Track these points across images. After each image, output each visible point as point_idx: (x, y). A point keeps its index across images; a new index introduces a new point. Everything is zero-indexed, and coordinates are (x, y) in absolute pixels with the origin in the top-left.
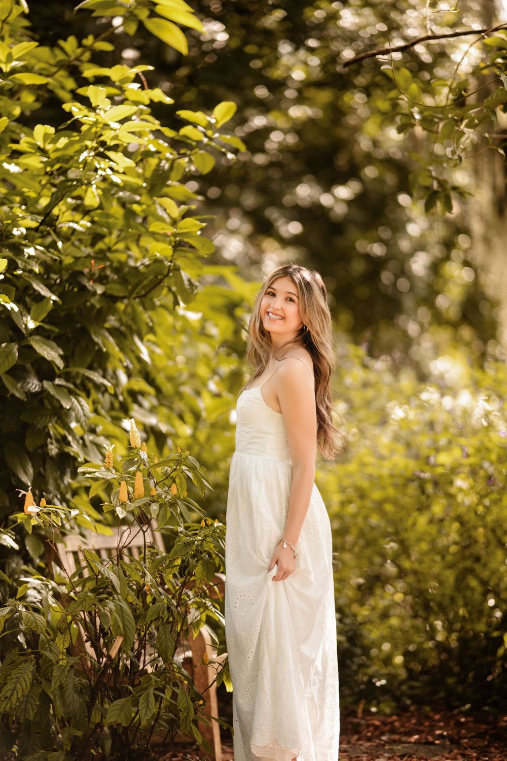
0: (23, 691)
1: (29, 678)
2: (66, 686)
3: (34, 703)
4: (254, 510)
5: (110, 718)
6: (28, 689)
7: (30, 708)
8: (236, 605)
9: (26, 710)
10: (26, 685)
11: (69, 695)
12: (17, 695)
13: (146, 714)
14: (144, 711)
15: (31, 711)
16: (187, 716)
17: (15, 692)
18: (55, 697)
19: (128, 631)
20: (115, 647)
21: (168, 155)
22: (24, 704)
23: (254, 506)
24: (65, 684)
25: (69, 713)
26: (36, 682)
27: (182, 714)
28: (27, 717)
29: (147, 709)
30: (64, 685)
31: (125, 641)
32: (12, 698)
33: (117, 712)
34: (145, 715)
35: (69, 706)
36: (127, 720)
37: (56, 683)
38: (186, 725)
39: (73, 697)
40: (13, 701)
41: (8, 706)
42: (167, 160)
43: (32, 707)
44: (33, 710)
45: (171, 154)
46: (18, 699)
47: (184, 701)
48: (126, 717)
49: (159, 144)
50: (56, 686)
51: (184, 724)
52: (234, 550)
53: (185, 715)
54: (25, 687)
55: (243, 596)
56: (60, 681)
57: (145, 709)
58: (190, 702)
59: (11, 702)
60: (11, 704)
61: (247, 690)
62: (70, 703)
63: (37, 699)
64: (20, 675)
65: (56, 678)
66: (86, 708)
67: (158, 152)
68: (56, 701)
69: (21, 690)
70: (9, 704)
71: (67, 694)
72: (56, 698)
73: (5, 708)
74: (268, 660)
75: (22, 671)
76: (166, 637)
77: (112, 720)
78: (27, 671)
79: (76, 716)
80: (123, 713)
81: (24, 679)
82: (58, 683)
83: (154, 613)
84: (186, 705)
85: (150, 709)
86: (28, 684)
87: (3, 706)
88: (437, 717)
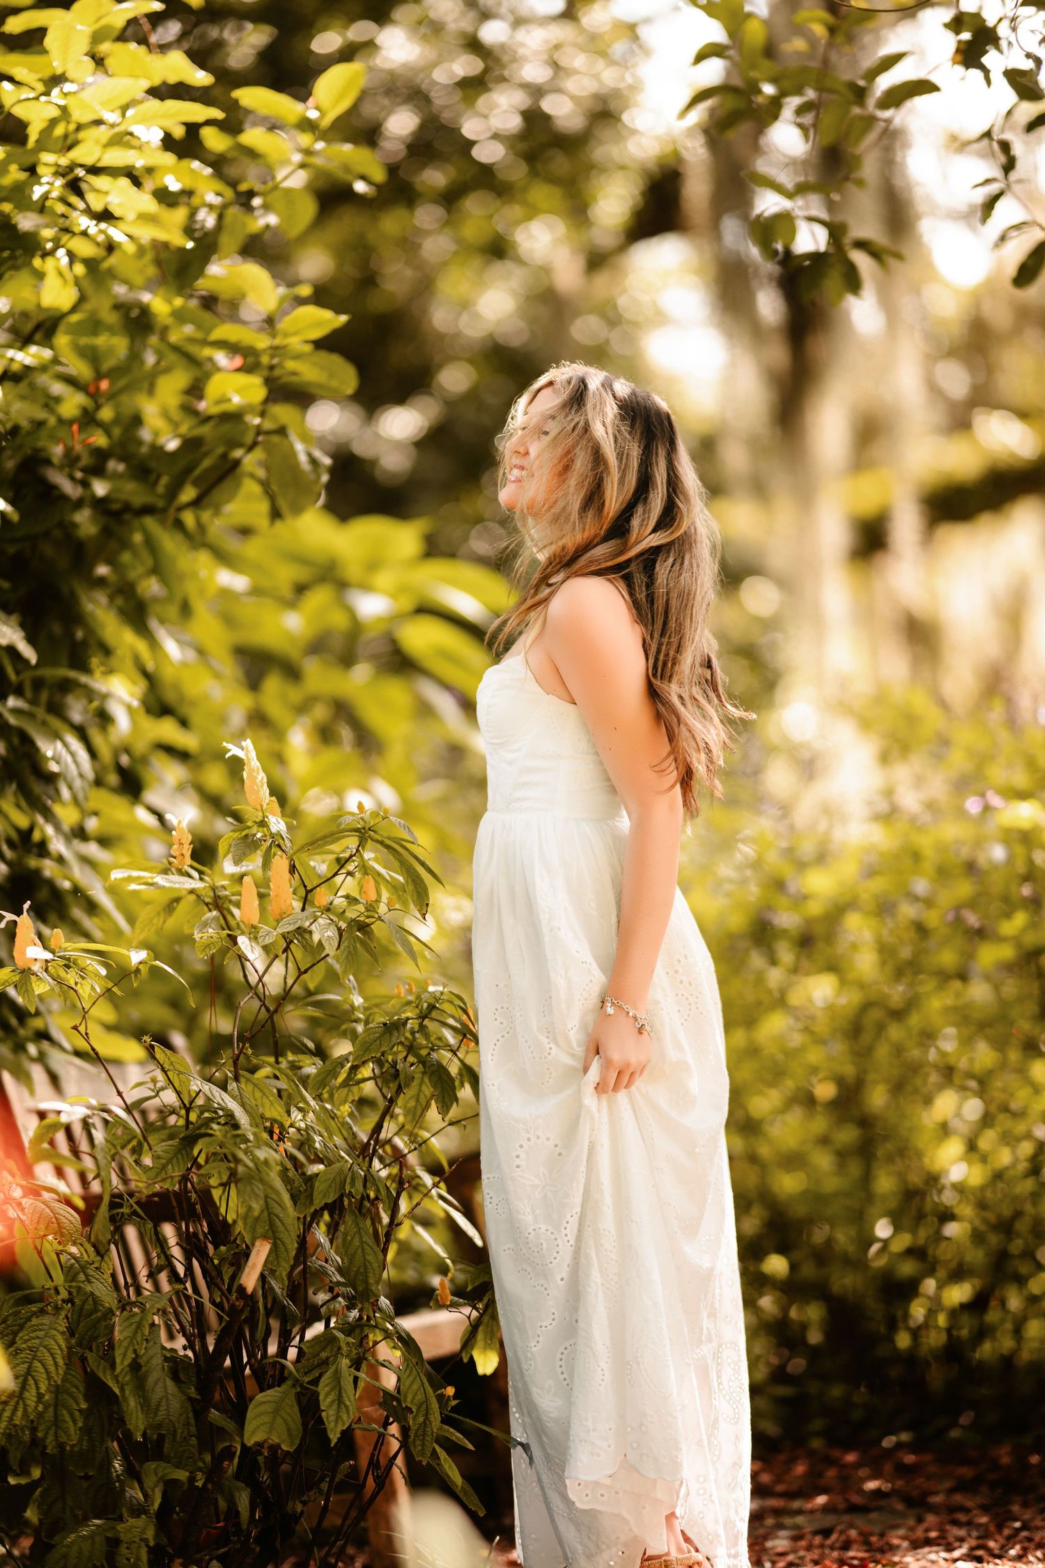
0: (49, 1378)
1: (59, 1346)
2: (148, 1362)
3: (75, 1406)
4: (547, 939)
5: (253, 1433)
6: (61, 1372)
7: (67, 1417)
8: (518, 1162)
9: (57, 1422)
10: (56, 1363)
11: (156, 1383)
12: (38, 1388)
13: (338, 1418)
14: (331, 1412)
15: (71, 1423)
16: (424, 1422)
17: (31, 1382)
18: (122, 1389)
19: (281, 1228)
20: (254, 1266)
21: (211, 198)
22: (51, 1410)
23: (545, 930)
24: (145, 1359)
25: (159, 1426)
26: (76, 1359)
27: (414, 1419)
28: (64, 1438)
29: (339, 1407)
30: (142, 1361)
31: (274, 1250)
32: (26, 1394)
33: (266, 1419)
34: (336, 1421)
35: (157, 1409)
36: (290, 1435)
37: (124, 1355)
38: (423, 1445)
39: (165, 1387)
40: (29, 1402)
41: (19, 1413)
42: (211, 207)
43: (72, 1415)
44: (74, 1422)
45: (218, 194)
46: (40, 1396)
47: (415, 1387)
48: (289, 1430)
49: (193, 171)
50: (127, 1362)
51: (418, 1442)
52: (499, 1037)
53: (421, 1419)
54: (52, 1369)
55: (533, 1139)
56: (135, 1351)
57: (335, 1406)
58: (429, 1390)
59: (25, 1406)
60: (25, 1410)
61: (559, 1356)
62: (159, 1404)
63: (80, 1396)
64: (37, 1341)
65: (125, 1344)
66: (191, 1415)
67: (188, 193)
68: (125, 1399)
69: (45, 1376)
70: (21, 1409)
71: (151, 1380)
72: (127, 1392)
73: (11, 1419)
74: (599, 1281)
75: (41, 1334)
76: (362, 1242)
77: (259, 1437)
78: (54, 1332)
79: (175, 1431)
80: (279, 1420)
81: (49, 1350)
82: (131, 1355)
83: (330, 1186)
84: (420, 1397)
85: (347, 1407)
86: (61, 1362)
87: (7, 1414)
88: (851, 1458)
